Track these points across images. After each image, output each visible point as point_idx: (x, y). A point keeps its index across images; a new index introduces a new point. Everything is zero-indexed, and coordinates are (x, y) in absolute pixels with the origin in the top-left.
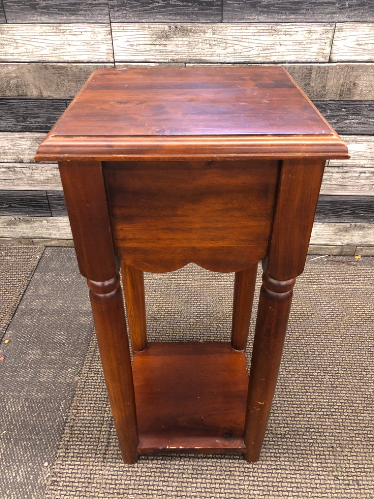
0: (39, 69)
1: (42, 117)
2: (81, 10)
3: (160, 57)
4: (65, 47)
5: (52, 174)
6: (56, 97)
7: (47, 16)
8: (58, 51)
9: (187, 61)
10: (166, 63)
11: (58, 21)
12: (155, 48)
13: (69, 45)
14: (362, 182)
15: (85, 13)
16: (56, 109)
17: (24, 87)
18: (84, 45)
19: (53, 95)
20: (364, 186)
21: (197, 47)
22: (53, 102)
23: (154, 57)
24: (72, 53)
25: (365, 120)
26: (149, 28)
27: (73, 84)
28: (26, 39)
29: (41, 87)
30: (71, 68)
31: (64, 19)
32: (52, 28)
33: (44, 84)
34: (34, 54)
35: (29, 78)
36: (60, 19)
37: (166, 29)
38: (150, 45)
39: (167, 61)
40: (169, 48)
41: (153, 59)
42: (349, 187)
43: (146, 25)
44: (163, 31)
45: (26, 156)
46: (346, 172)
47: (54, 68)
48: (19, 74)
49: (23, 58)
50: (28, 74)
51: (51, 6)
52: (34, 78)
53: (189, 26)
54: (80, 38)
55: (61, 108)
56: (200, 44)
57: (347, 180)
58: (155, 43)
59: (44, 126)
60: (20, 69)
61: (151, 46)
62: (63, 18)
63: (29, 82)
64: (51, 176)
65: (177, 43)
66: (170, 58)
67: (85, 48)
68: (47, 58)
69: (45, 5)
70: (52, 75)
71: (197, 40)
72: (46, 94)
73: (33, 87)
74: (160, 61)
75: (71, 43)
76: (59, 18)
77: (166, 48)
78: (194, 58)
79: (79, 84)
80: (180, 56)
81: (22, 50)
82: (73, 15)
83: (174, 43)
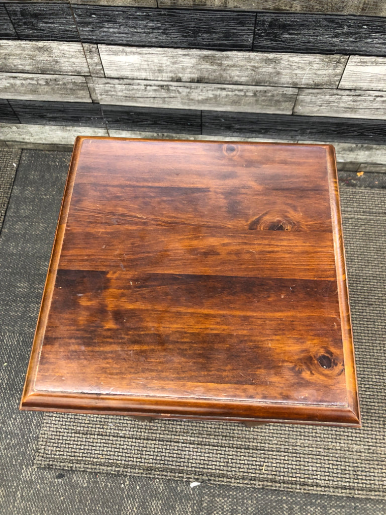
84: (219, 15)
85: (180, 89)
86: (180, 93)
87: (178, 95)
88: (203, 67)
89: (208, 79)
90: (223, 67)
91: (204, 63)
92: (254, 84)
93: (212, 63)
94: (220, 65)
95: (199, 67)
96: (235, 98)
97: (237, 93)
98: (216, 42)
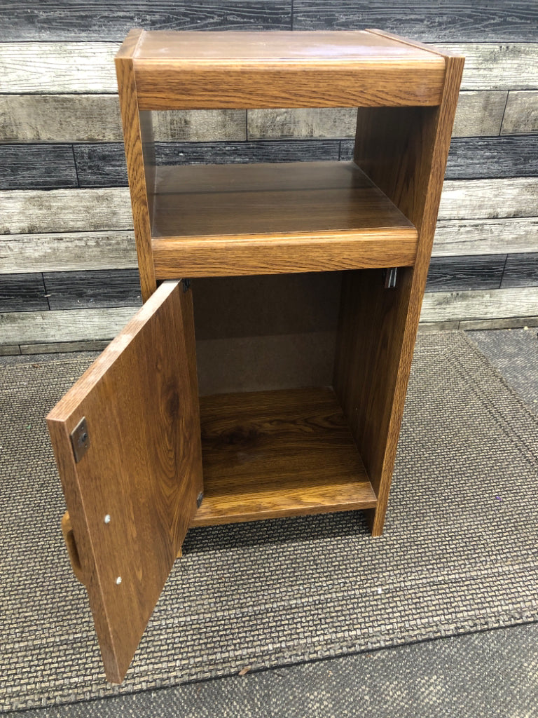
0: (35, 103)
1: (38, 169)
2: (94, 25)
3: (482, 84)
4: (73, 73)
5: (50, 248)
6: (58, 139)
7: (48, 32)
8: (62, 78)
9: (512, 88)
10: (487, 91)
11: (63, 39)
12: (477, 73)
13: (78, 70)
14: (463, 237)
15: (100, 29)
17: (14, 128)
18: (98, 71)
20: (465, 243)
21: (527, 71)
23: (475, 84)
24: (81, 81)
25: (461, 161)
26: (477, 49)
27: (83, 122)
28: (18, 62)
29: (38, 127)
30: (79, 100)
31: (71, 37)
32: (54, 48)
33: (43, 123)
34: (30, 82)
35: (21, 114)
36: (65, 37)
37: (496, 50)
38: (474, 69)
39: (489, 88)
40: (495, 72)
41: (472, 86)
42: (448, 245)
43: (474, 45)
44: (492, 52)
45: (14, 224)
46: (444, 227)
47: (56, 100)
48: (6, 110)
49: (13, 88)
50: (20, 110)
51: (54, 20)
52: (29, 115)
53: (523, 46)
54: (92, 61)
55: (65, 155)
56: (531, 67)
57: (444, 237)
58: (480, 67)
59: (41, 180)
60: (9, 102)
61: (474, 71)
62: (70, 35)
63: (21, 121)
64: (50, 251)
65: (505, 66)
66: (493, 84)
67: (99, 73)
68: (47, 87)
69: (45, 17)
70: (53, 110)
71: (528, 62)
72: (44, 137)
73: (27, 127)
74: (481, 88)
75: (80, 67)
76: (64, 35)
77: (491, 73)
78: (521, 84)
79: (90, 122)
80: (504, 81)
81: (12, 77)
82: (83, 31)
83: (502, 66)
84: (34, 149)
85: (10, 244)
86: (12, 250)
87: (10, 253)
88: (31, 212)
89: (40, 227)
90: (53, 210)
91: (31, 207)
92: (92, 229)
93: (41, 206)
94: (49, 208)
95: (28, 212)
96: (77, 251)
97: (77, 242)
98: (39, 179)
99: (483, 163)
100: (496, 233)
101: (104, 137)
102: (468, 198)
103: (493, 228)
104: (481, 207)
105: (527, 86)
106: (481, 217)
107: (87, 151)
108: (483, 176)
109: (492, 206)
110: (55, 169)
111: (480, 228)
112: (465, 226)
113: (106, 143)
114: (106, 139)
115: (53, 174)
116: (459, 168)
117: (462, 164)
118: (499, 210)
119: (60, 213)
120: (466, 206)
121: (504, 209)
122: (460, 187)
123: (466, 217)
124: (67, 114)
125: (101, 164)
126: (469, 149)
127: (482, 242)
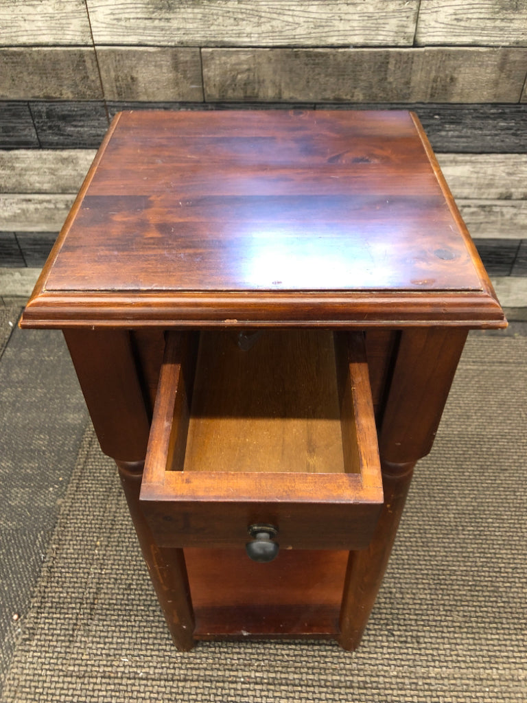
3: (162, 39)
6: (12, 97)
9: (203, 45)
10: (171, 47)
12: (152, 25)
16: (14, 115)
19: (8, 94)
22: (9, 106)
27: (36, 78)
30: (30, 54)
38: (146, 19)
39: (173, 44)
40: (175, 24)
41: (151, 41)
56: (221, 18)
58: (153, 16)
61: (146, 21)
65: (185, 16)
71: (215, 12)
77: (169, 24)
78: (213, 39)
99: (496, 135)
100: (508, 217)
101: (61, 94)
102: (475, 175)
103: (505, 210)
104: (490, 186)
105: (221, 42)
106: (490, 197)
107: (44, 109)
108: (494, 150)
109: (504, 186)
110: (13, 128)
111: (487, 209)
112: (469, 206)
113: (65, 101)
114: (65, 97)
115: (11, 134)
116: (464, 140)
117: (469, 134)
118: (513, 190)
119: (25, 175)
120: (471, 184)
121: (520, 190)
122: (466, 162)
123: (471, 197)
124: (18, 69)
125: (61, 124)
126: (478, 118)
127: (489, 226)
